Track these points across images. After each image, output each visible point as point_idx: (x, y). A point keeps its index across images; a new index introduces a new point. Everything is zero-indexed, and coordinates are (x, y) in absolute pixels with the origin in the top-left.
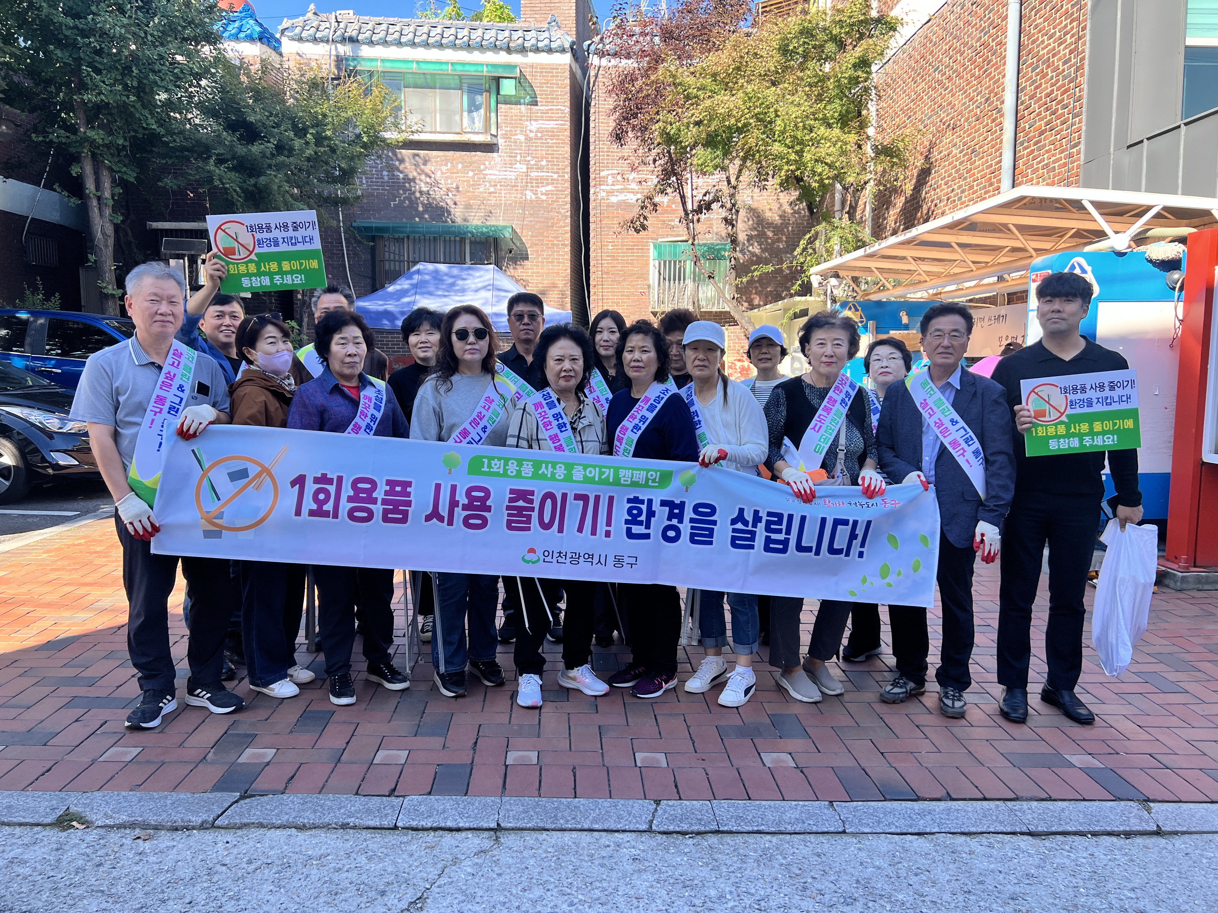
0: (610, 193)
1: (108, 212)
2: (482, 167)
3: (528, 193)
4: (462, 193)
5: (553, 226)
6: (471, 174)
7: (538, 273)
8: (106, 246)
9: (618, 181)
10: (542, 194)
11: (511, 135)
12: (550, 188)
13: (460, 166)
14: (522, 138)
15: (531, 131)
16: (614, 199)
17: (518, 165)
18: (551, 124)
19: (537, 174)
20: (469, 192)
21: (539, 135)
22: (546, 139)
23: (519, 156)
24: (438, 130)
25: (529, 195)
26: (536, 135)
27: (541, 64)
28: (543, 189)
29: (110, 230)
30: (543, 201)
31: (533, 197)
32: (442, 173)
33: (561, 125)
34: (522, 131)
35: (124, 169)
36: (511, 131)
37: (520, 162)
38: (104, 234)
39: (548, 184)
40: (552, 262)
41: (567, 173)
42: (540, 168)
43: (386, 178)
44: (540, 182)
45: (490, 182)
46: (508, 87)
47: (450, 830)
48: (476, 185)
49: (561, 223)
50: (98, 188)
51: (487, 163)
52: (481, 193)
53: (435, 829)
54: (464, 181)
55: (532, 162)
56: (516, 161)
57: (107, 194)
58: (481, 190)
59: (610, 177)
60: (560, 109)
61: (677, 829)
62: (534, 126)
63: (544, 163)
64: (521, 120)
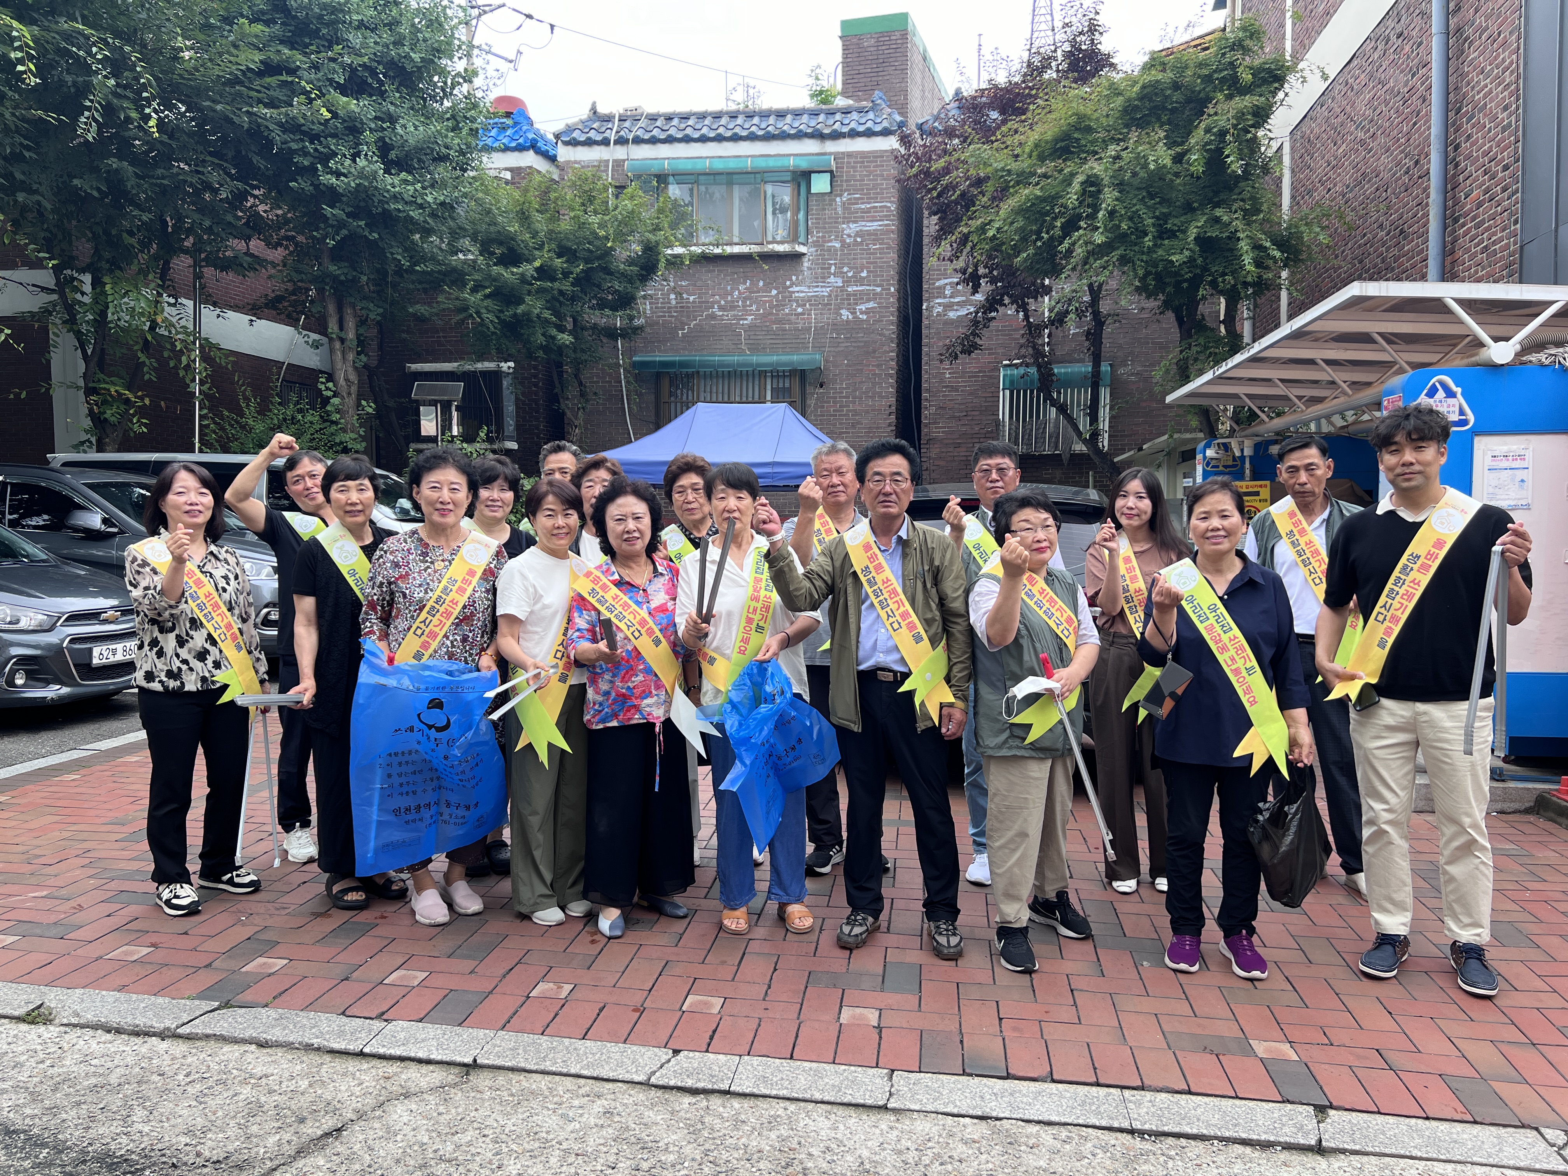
0: (948, 307)
1: (351, 356)
2: (788, 283)
3: (844, 312)
4: (764, 316)
5: (874, 352)
6: (774, 292)
7: (855, 411)
8: (349, 394)
9: (959, 291)
10: (862, 313)
11: (825, 242)
12: (871, 305)
13: (761, 284)
14: (838, 245)
15: (849, 236)
16: (952, 315)
17: (832, 279)
18: (874, 226)
19: (855, 288)
20: (772, 314)
21: (859, 240)
22: (867, 245)
23: (833, 268)
24: (736, 240)
25: (845, 314)
26: (855, 241)
27: (863, 152)
28: (863, 307)
29: (353, 377)
30: (863, 320)
31: (850, 317)
32: (740, 293)
33: (886, 225)
34: (837, 236)
36: (824, 237)
37: (834, 275)
38: (347, 380)
39: (868, 300)
40: (872, 397)
41: (893, 285)
42: (861, 281)
43: (674, 302)
44: (860, 297)
45: (797, 301)
46: (820, 184)
47: (420, 1061)
48: (780, 305)
49: (886, 348)
50: (341, 328)
51: (794, 278)
52: (787, 314)
53: (402, 1059)
54: (765, 302)
55: (850, 274)
56: (830, 273)
57: (351, 335)
58: (787, 311)
59: (948, 287)
60: (885, 207)
61: (679, 1084)
62: (853, 228)
63: (864, 274)
64: (836, 223)
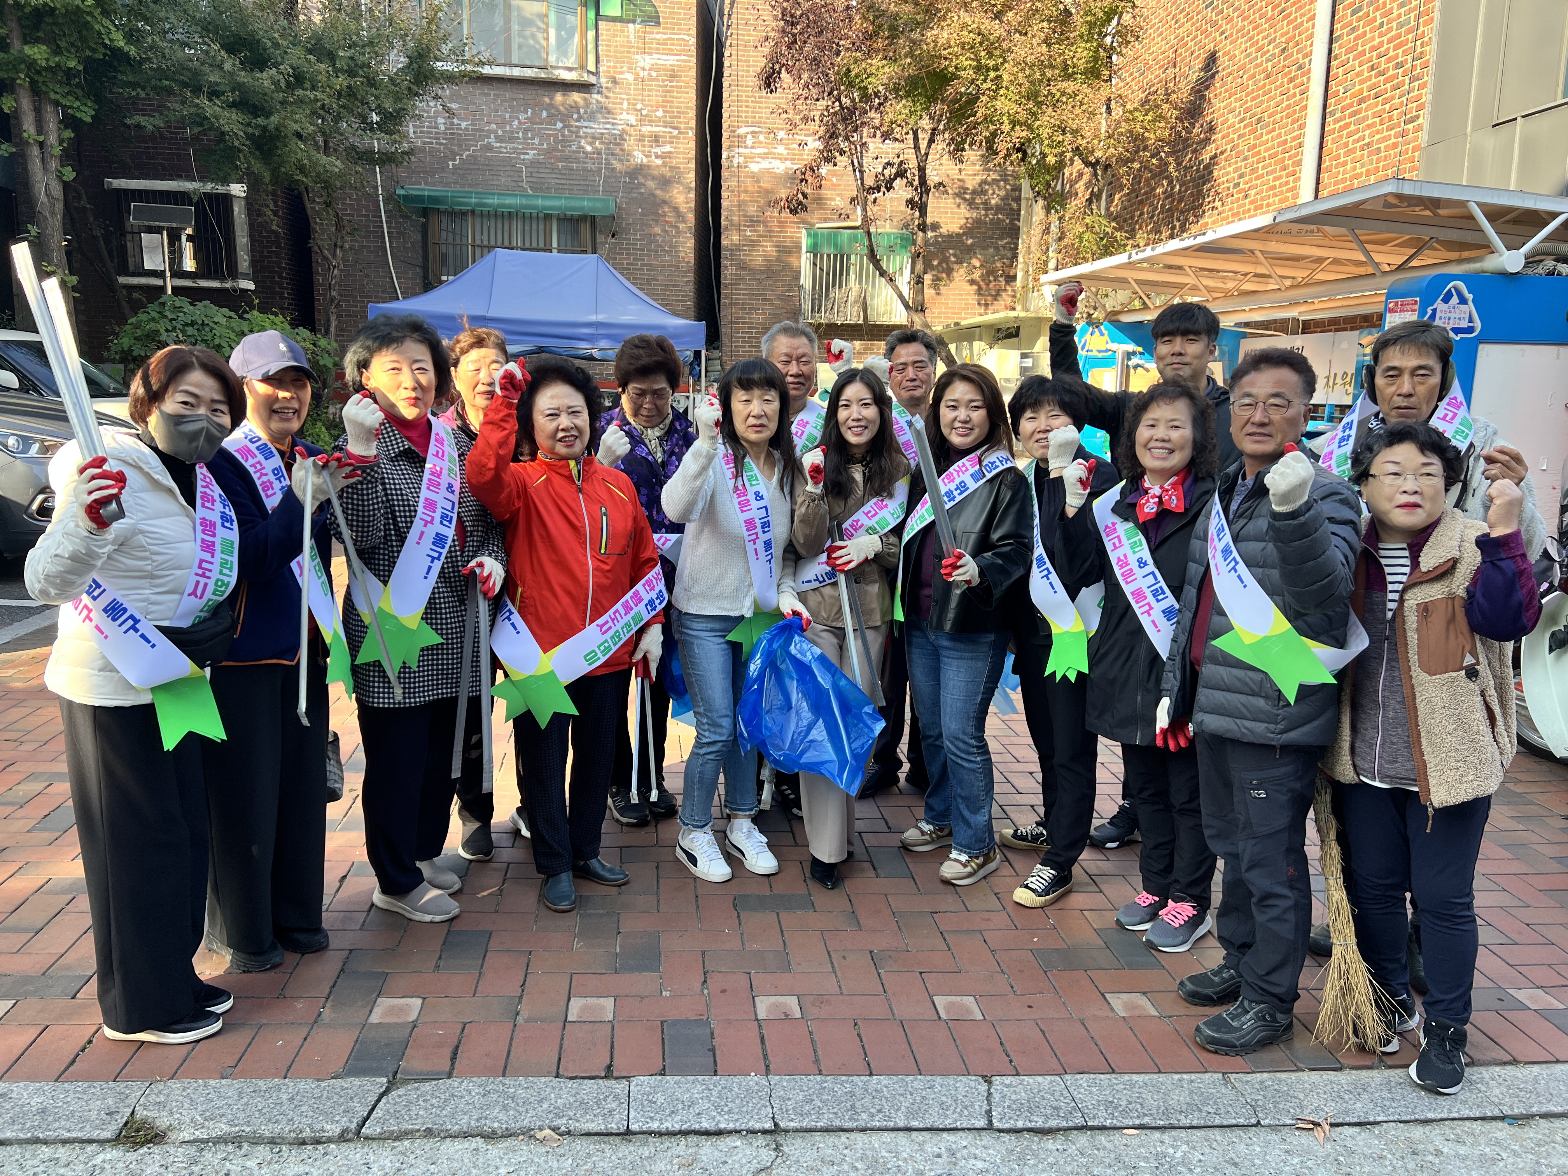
0: (749, 158)
1: (54, 165)
2: (576, 116)
3: (638, 155)
4: (548, 152)
6: (559, 125)
7: (651, 265)
8: (53, 213)
9: (761, 143)
10: (657, 157)
11: (616, 72)
12: (667, 148)
13: (544, 114)
14: (630, 77)
15: (643, 69)
16: (754, 168)
17: (625, 116)
18: (671, 60)
19: (650, 128)
20: (558, 150)
21: (654, 74)
22: (663, 81)
23: (625, 103)
24: (515, 61)
25: (640, 157)
26: (650, 75)
28: (658, 151)
29: (57, 191)
30: (658, 166)
31: (646, 161)
32: (520, 122)
33: (684, 61)
34: (631, 68)
35: (78, 103)
36: (616, 67)
37: (628, 111)
38: (49, 196)
39: (664, 144)
40: (671, 252)
41: (691, 128)
42: (655, 121)
43: (442, 127)
44: (655, 139)
45: (586, 138)
46: (610, 6)
48: (567, 141)
49: (683, 199)
50: (39, 130)
51: (582, 111)
52: (574, 152)
53: (687, 1135)
54: (550, 135)
55: (645, 113)
56: (622, 109)
57: (53, 139)
58: (574, 148)
59: (749, 136)
60: (683, 40)
62: (647, 61)
63: (660, 114)
64: (629, 52)
